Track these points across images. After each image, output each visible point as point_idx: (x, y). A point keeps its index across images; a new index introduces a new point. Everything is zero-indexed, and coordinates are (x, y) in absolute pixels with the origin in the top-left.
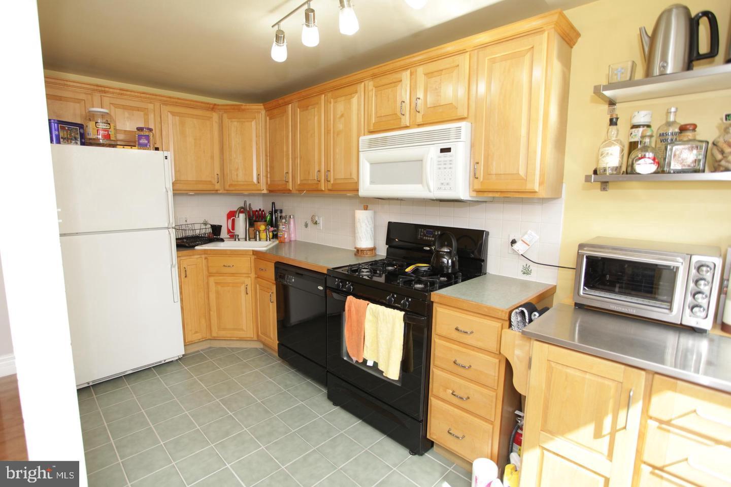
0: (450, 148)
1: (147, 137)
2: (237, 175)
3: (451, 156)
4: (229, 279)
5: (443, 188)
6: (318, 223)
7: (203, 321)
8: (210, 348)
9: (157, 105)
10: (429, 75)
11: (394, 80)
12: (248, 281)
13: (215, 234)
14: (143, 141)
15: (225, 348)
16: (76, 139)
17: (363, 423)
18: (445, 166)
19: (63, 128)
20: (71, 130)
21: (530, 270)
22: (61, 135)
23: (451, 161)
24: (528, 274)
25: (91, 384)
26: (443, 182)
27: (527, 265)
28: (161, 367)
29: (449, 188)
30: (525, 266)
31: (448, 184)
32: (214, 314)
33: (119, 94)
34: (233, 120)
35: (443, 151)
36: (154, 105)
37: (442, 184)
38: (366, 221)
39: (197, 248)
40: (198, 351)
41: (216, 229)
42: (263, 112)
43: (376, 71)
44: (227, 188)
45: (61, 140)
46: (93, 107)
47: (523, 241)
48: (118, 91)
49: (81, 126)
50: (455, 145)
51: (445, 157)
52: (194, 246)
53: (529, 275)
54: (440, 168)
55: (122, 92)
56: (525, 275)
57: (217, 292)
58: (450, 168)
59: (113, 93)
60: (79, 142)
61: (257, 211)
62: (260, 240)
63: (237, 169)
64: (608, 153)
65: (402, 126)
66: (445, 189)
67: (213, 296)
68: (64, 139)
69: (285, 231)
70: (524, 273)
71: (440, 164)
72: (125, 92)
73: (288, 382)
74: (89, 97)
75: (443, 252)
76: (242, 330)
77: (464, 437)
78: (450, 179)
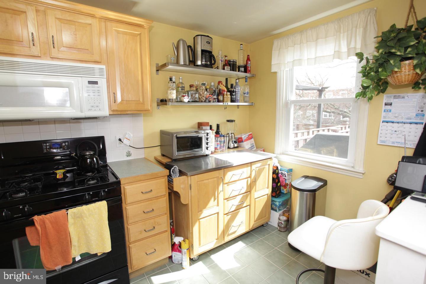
0: (97, 82)
3: (98, 87)
5: (94, 109)
18: (94, 94)
21: (130, 153)
23: (99, 90)
24: (129, 156)
26: (92, 105)
27: (128, 151)
29: (99, 110)
30: (127, 152)
31: (97, 106)
35: (90, 82)
47: (126, 138)
50: (101, 80)
51: (93, 87)
53: (131, 156)
54: (89, 95)
56: (128, 157)
58: (99, 95)
64: (173, 93)
70: (128, 156)
77: (155, 250)
78: (99, 103)
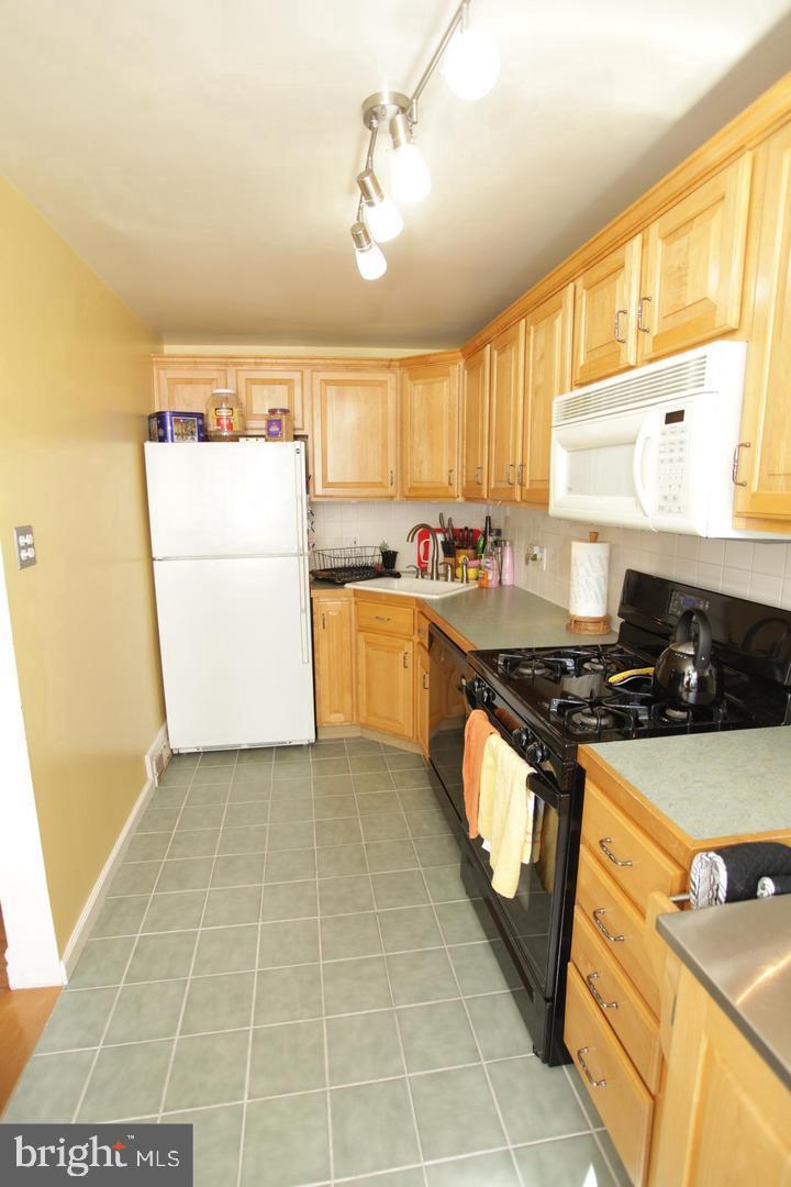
0: (683, 412)
1: (279, 423)
2: (420, 472)
3: (684, 431)
4: (383, 640)
5: (668, 508)
6: (538, 557)
7: (348, 698)
8: (361, 737)
9: (307, 372)
10: (669, 236)
11: (614, 267)
12: (409, 647)
13: (387, 565)
14: (274, 429)
15: (378, 743)
16: (192, 433)
17: (489, 947)
18: (671, 456)
19: (177, 421)
20: (186, 422)
22: (175, 430)
23: (682, 442)
25: (201, 750)
26: (667, 493)
28: (284, 750)
29: (677, 509)
31: (675, 498)
32: (363, 690)
33: (256, 364)
34: (418, 381)
35: (670, 418)
36: (302, 375)
37: (666, 497)
38: (588, 564)
39: (347, 585)
40: (342, 739)
41: (389, 558)
42: (461, 363)
43: (587, 254)
44: (407, 493)
45: (175, 437)
46: (217, 388)
48: (253, 360)
49: (200, 416)
50: (693, 402)
51: (673, 433)
52: (344, 583)
54: (662, 461)
55: (258, 360)
57: (368, 659)
58: (681, 460)
59: (250, 364)
60: (196, 438)
61: (461, 530)
62: (453, 580)
63: (421, 463)
65: (622, 366)
66: (670, 511)
67: (362, 661)
68: (178, 435)
69: (489, 568)
71: (664, 452)
72: (263, 361)
73: (425, 827)
74: (222, 373)
75: (681, 653)
76: (397, 721)
78: (680, 486)
